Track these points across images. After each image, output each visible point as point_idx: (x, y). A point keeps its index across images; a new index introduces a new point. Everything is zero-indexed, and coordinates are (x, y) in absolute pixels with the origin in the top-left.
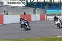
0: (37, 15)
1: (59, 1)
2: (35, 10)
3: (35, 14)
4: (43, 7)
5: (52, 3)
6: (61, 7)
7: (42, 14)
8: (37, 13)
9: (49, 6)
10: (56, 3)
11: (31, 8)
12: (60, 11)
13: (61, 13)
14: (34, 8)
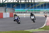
0: (7, 13)
1: (25, 2)
2: (6, 9)
3: (6, 12)
4: (12, 6)
5: (20, 3)
6: (26, 6)
7: (11, 12)
8: (7, 11)
9: (17, 5)
10: (23, 3)
11: (3, 8)
12: (26, 9)
13: (26, 11)
14: (5, 8)
